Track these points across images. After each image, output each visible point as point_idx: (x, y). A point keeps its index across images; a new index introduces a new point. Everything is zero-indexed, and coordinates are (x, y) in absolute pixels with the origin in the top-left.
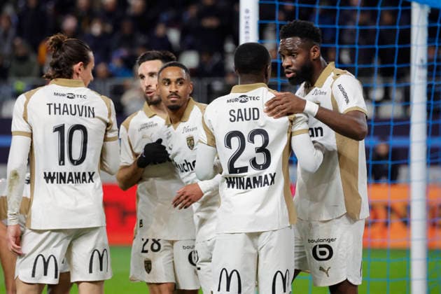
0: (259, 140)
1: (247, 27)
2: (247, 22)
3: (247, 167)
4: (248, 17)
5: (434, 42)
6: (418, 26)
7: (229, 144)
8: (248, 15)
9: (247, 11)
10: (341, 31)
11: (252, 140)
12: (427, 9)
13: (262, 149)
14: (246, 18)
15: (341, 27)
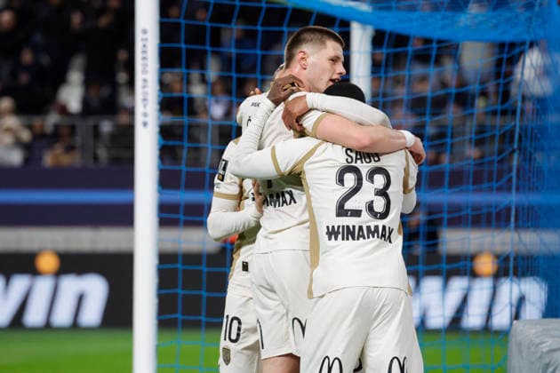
0: (379, 180)
1: (144, 52)
2: (144, 46)
3: (361, 211)
4: (146, 39)
5: (379, 72)
6: (359, 52)
7: (341, 181)
8: (145, 36)
9: (145, 32)
10: (264, 57)
11: (371, 179)
12: (370, 31)
13: (383, 193)
14: (143, 40)
15: (264, 52)
